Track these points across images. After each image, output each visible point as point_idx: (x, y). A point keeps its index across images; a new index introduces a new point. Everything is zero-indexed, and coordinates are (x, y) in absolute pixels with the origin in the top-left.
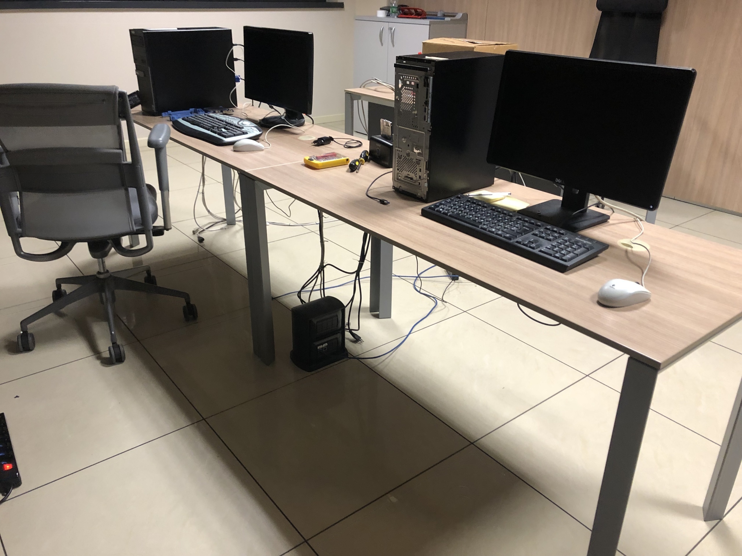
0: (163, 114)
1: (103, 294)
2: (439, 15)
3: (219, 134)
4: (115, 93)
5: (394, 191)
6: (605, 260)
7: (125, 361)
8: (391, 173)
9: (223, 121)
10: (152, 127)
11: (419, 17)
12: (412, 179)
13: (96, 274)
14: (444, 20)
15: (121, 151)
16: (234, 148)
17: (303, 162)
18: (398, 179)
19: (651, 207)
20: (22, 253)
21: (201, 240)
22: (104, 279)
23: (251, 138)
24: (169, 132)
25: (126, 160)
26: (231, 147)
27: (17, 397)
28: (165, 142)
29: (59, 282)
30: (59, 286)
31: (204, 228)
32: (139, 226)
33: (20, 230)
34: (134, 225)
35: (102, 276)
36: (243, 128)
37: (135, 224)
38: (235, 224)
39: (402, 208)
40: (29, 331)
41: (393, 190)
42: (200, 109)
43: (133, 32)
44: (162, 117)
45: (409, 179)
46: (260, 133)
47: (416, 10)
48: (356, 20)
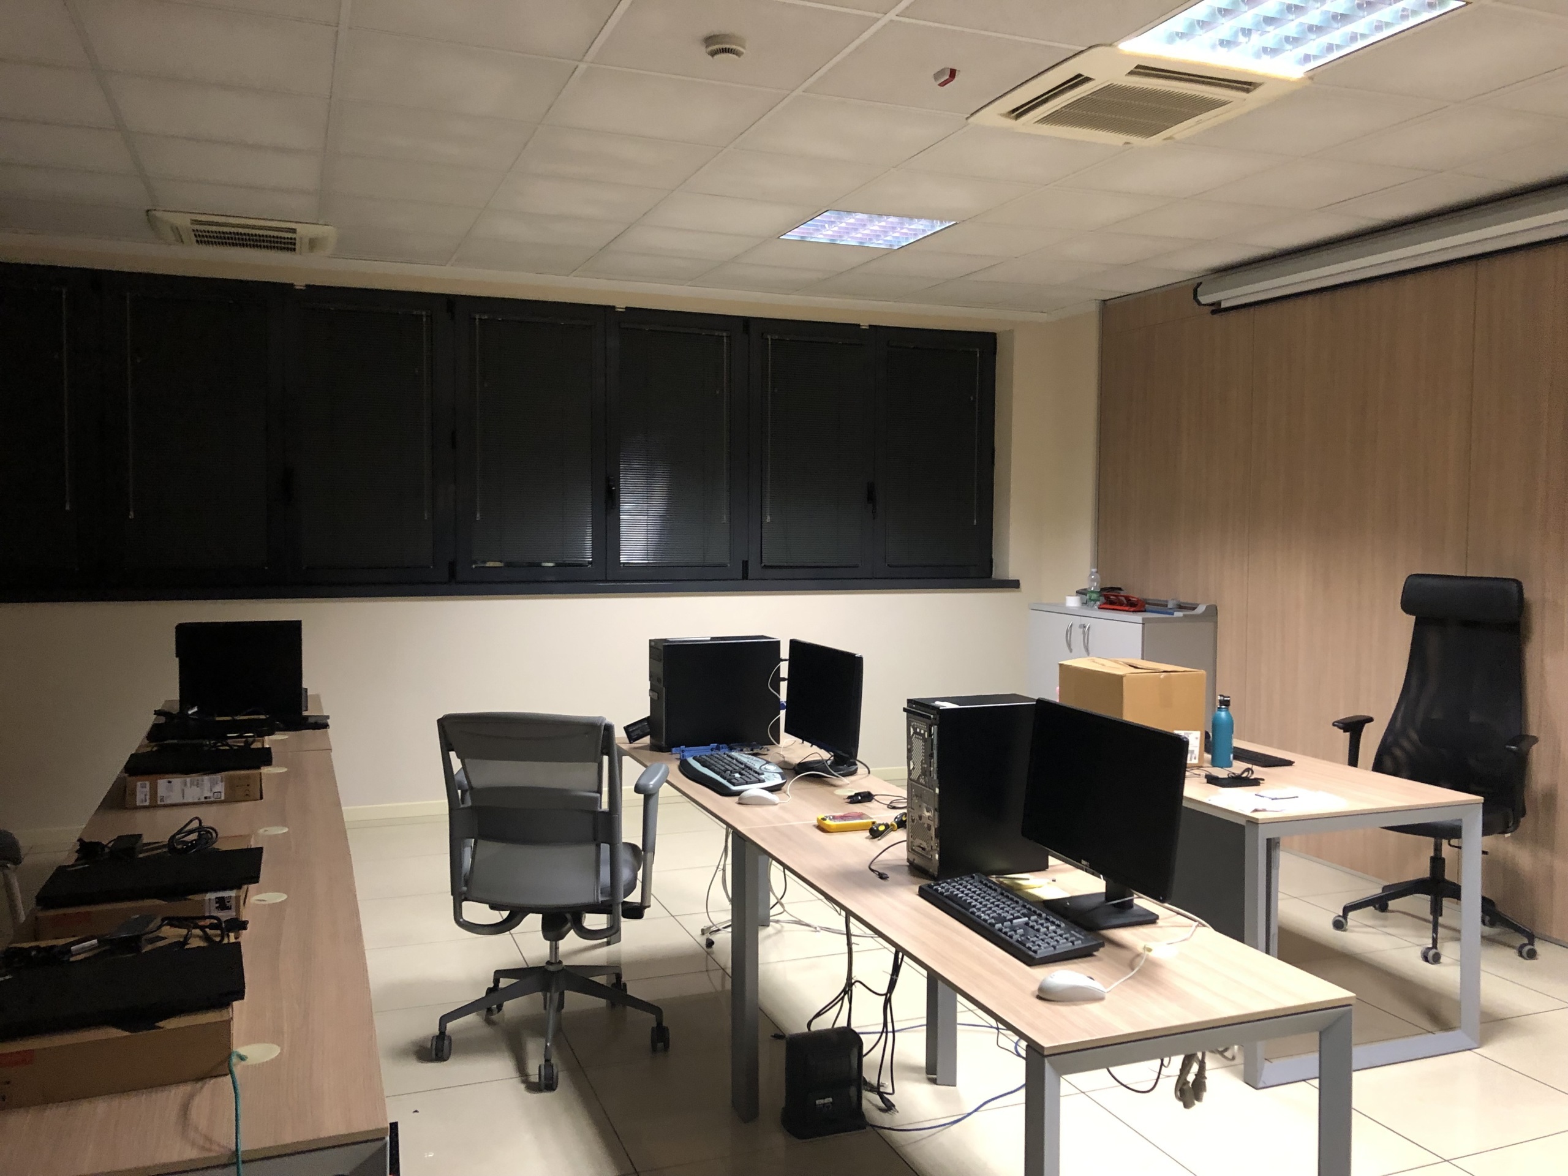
0: (674, 749)
1: (548, 994)
2: (1169, 606)
3: (729, 781)
4: (601, 724)
5: (907, 866)
6: (1100, 960)
7: (557, 1090)
8: (905, 843)
9: (742, 764)
10: (648, 764)
11: (1132, 609)
12: (923, 849)
13: (545, 965)
14: (1171, 616)
15: (598, 795)
16: (739, 799)
17: (815, 822)
18: (912, 849)
19: (1161, 898)
20: (461, 920)
21: (710, 943)
22: (553, 973)
23: (765, 789)
24: (667, 772)
25: (601, 807)
26: (736, 799)
27: (416, 1111)
28: (659, 785)
29: (499, 974)
30: (496, 981)
31: (721, 928)
32: (606, 896)
33: (465, 889)
34: (600, 895)
35: (551, 968)
36: (763, 774)
37: (601, 893)
38: (768, 926)
39: (902, 885)
40: (447, 1033)
41: (908, 864)
42: (724, 745)
43: (653, 644)
44: (672, 754)
45: (921, 849)
46: (784, 781)
47: (1127, 598)
48: (1032, 609)
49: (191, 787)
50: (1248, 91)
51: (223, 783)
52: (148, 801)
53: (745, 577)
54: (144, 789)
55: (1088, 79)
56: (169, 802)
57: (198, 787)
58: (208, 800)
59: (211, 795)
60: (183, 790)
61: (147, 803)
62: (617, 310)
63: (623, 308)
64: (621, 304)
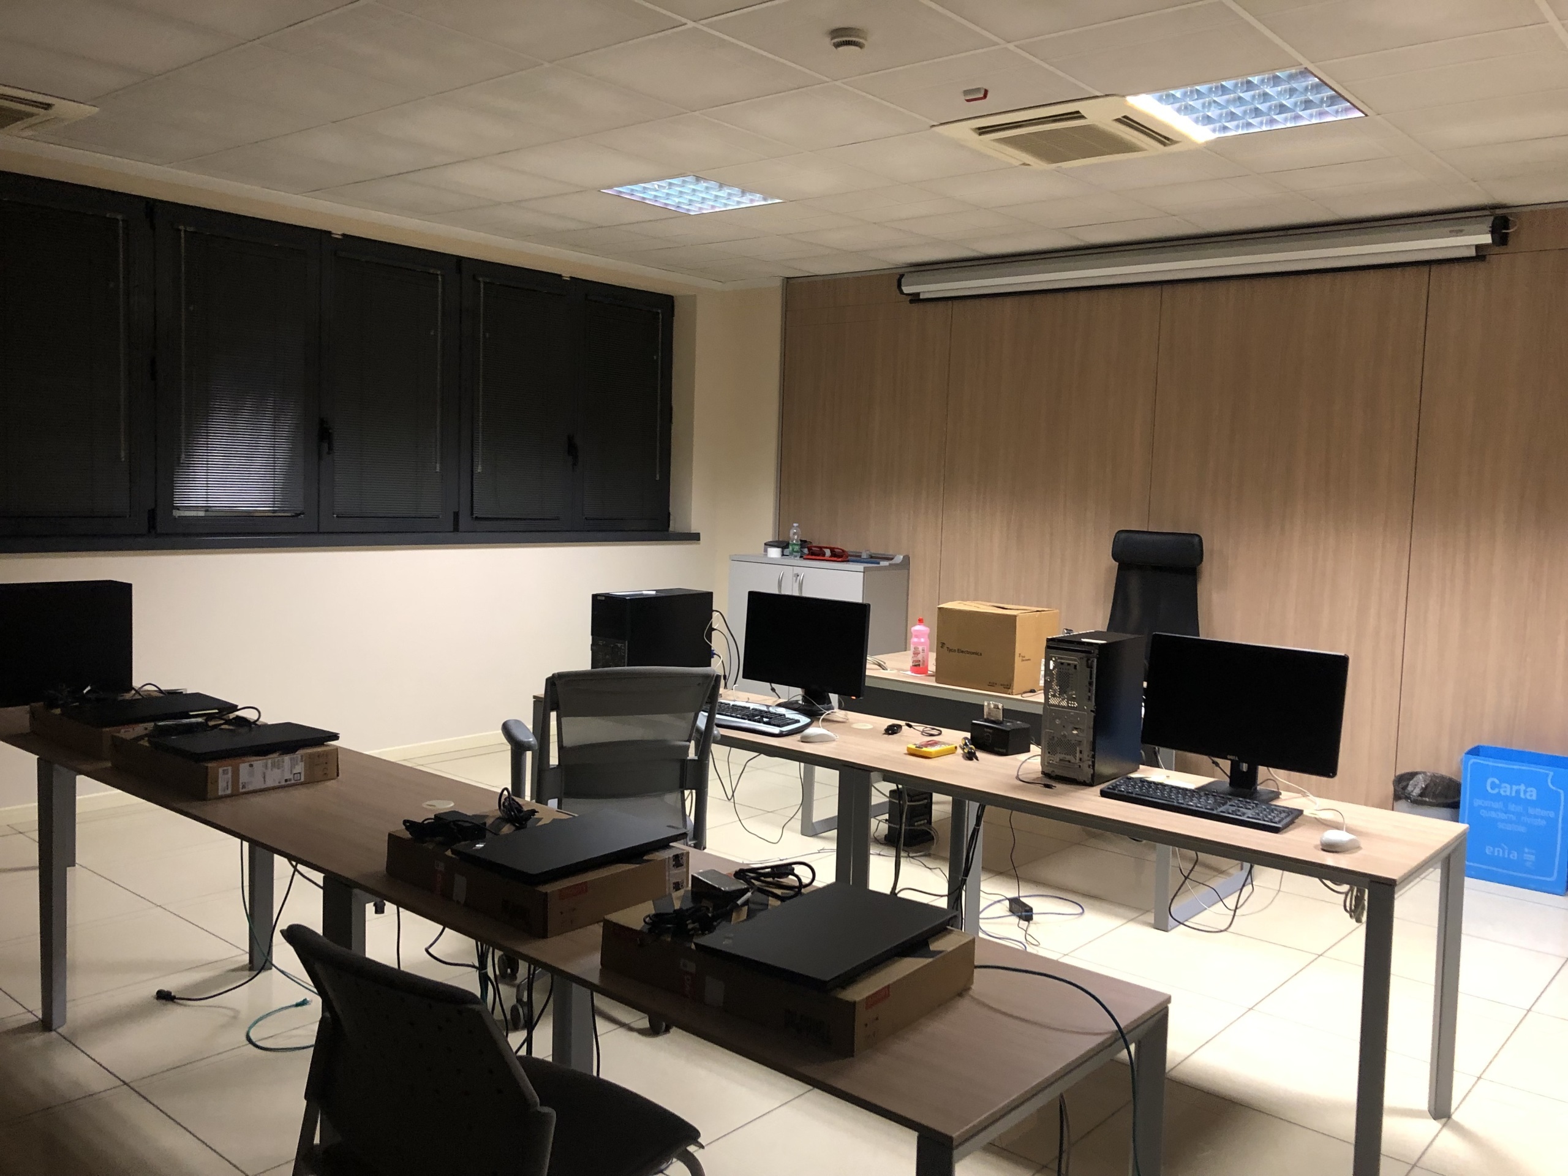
2: (864, 556)
3: (767, 724)
11: (840, 560)
12: (1069, 762)
14: (878, 565)
15: (689, 744)
16: (802, 738)
19: (1331, 774)
26: (797, 738)
39: (1072, 791)
41: (1043, 776)
46: (810, 720)
47: (830, 549)
48: (733, 560)
49: (272, 770)
50: (1164, 144)
51: (303, 763)
52: (230, 789)
53: (456, 529)
54: (226, 776)
55: (1082, 117)
56: (251, 788)
57: (278, 769)
58: (288, 783)
59: (291, 777)
60: (264, 773)
61: (229, 792)
62: (333, 236)
63: (338, 235)
64: (338, 231)
